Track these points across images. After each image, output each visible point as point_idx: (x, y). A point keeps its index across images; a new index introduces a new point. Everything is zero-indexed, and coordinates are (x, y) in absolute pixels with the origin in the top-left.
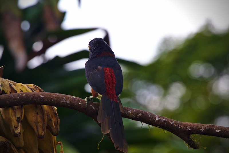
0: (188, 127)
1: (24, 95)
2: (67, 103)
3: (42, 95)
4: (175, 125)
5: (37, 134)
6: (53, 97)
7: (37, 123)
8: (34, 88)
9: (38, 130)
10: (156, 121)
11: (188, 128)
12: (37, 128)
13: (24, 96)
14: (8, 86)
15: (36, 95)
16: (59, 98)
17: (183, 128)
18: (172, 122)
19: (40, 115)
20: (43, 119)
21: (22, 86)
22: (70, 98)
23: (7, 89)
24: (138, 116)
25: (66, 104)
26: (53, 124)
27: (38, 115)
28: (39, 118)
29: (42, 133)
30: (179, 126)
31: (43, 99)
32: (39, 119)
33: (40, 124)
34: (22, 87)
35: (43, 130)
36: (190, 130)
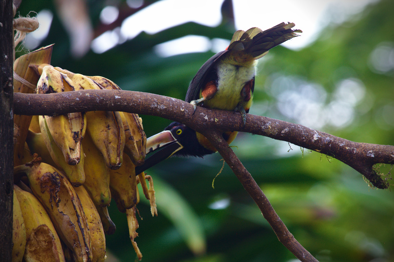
0: (370, 151)
1: (88, 94)
2: (160, 110)
3: (117, 94)
4: (347, 148)
5: (108, 161)
6: (138, 98)
7: (107, 143)
8: (103, 83)
9: (109, 156)
10: (313, 141)
11: (370, 153)
12: (108, 151)
13: (87, 96)
14: (59, 79)
15: (107, 95)
16: (146, 100)
17: (362, 153)
18: (342, 142)
19: (113, 129)
20: (118, 136)
21: (83, 79)
22: (166, 100)
23: (57, 84)
24: (283, 132)
25: (158, 110)
26: (135, 144)
27: (109, 129)
28: (112, 135)
29: (116, 159)
30: (353, 150)
31: (120, 102)
32: (112, 137)
33: (113, 145)
34: (83, 81)
35: (118, 155)
36: (373, 156)
